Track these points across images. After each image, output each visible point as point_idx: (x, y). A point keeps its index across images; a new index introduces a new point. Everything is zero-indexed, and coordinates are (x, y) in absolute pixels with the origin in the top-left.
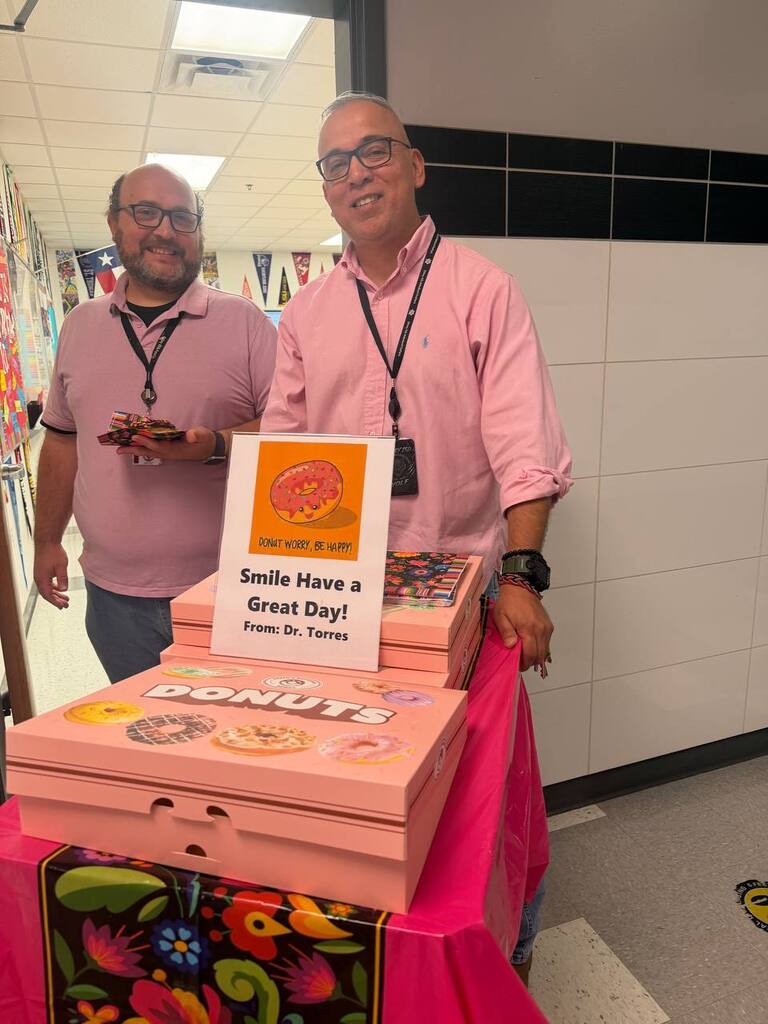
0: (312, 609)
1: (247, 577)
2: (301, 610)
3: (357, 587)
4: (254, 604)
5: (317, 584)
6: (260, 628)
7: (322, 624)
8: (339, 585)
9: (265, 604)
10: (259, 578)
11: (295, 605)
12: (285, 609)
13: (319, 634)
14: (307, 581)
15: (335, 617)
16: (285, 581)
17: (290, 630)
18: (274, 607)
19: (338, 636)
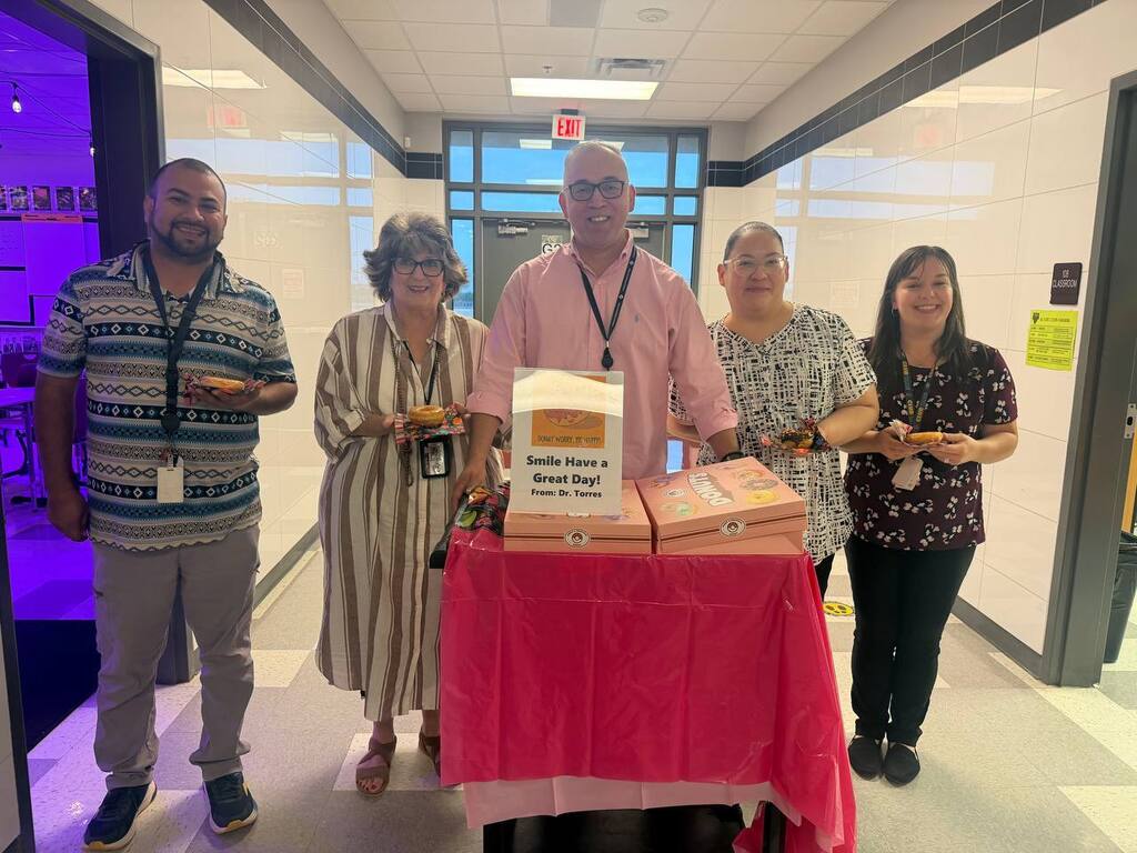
0: (577, 479)
1: (531, 461)
2: (570, 480)
3: (605, 464)
4: (538, 478)
5: (579, 464)
6: (542, 493)
7: (584, 488)
8: (594, 464)
9: (545, 478)
10: (540, 461)
11: (565, 477)
12: (559, 480)
13: (583, 495)
14: (573, 462)
15: (593, 483)
16: (558, 462)
17: (563, 493)
18: (551, 480)
19: (595, 495)
